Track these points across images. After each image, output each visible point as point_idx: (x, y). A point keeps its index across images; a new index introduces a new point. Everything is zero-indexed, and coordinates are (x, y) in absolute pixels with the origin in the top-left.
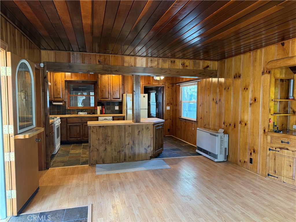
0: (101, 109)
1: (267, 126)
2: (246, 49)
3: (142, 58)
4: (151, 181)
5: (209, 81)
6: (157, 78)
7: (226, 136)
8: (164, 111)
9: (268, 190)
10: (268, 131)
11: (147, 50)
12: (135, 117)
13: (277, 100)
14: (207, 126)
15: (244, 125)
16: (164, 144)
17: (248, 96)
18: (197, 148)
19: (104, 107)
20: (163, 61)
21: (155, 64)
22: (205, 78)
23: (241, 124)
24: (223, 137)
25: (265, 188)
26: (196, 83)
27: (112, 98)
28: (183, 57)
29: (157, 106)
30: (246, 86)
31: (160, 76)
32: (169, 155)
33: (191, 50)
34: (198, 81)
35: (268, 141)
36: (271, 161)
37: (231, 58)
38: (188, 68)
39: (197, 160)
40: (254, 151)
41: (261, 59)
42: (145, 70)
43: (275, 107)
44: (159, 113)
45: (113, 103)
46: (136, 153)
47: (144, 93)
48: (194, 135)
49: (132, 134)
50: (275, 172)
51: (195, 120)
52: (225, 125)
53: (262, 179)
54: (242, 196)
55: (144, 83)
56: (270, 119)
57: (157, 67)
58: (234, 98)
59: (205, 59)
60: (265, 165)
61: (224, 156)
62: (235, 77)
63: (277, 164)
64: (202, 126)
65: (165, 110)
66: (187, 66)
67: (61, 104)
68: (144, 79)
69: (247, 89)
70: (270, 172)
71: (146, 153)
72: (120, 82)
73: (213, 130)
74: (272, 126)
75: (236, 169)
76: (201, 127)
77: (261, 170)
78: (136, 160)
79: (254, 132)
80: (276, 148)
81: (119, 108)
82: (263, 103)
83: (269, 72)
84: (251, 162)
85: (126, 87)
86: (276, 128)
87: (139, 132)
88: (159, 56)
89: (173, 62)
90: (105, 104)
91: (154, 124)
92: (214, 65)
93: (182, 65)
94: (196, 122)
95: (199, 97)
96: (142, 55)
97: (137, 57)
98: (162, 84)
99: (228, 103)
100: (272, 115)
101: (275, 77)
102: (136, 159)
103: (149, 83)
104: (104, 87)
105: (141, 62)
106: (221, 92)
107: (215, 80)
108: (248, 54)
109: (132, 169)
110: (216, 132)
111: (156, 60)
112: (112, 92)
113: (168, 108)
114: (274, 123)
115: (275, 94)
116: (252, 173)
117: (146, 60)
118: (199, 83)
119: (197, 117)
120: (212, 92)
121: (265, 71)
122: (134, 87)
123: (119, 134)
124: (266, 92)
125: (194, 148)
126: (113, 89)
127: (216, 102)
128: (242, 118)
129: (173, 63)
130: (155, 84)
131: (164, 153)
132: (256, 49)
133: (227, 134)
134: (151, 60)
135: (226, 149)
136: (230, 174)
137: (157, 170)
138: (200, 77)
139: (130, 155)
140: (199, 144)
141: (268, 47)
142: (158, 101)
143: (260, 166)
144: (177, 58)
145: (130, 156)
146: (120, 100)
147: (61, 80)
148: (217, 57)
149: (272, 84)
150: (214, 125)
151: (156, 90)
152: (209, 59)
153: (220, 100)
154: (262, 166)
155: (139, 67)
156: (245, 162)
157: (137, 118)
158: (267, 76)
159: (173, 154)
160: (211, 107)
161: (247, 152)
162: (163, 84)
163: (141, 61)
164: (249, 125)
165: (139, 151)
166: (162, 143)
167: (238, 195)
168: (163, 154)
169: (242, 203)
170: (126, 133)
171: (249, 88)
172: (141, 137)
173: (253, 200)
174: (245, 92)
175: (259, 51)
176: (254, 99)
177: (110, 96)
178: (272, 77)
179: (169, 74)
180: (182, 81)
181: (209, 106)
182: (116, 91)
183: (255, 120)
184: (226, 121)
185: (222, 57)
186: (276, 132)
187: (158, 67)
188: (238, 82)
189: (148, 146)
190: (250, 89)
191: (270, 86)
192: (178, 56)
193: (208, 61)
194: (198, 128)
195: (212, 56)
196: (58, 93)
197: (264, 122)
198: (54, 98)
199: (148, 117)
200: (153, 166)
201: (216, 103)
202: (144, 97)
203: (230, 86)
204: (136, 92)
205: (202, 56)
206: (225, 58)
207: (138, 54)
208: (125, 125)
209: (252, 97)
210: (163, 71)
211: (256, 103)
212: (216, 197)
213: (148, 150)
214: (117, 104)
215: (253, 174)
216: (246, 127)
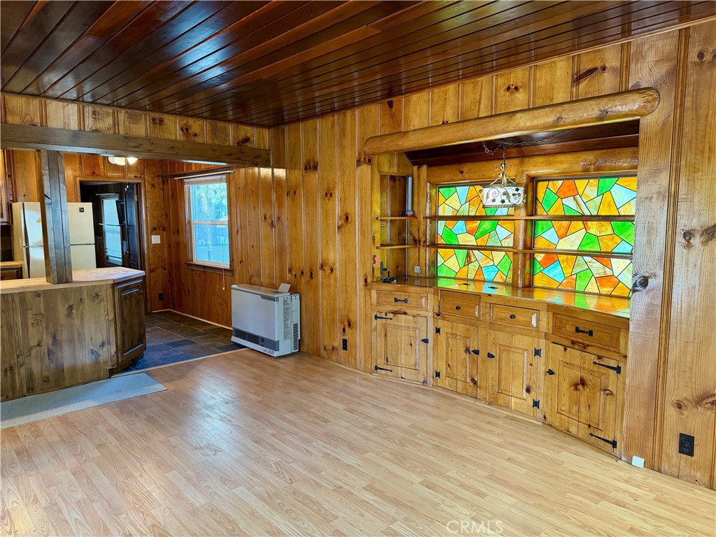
1: (369, 271)
2: (325, 108)
3: (65, 104)
4: (113, 431)
5: (253, 173)
6: (120, 161)
7: (296, 298)
8: (146, 247)
9: (375, 398)
10: (372, 282)
11: (79, 85)
12: (54, 268)
13: (385, 218)
14: (255, 279)
15: (330, 271)
16: (148, 332)
17: (334, 210)
18: (234, 333)
20: (130, 117)
21: (106, 123)
22: (244, 167)
23: (324, 270)
24: (289, 301)
25: (370, 396)
26: (224, 177)
28: (184, 112)
29: (125, 235)
30: (329, 188)
31: (125, 157)
32: (162, 359)
33: (201, 96)
34: (228, 171)
35: (372, 301)
36: (379, 339)
37: (296, 125)
38: (199, 139)
39: (235, 360)
40: (350, 325)
41: (353, 132)
42: (76, 138)
43: (382, 232)
44: (132, 252)
46: (65, 365)
47: (83, 201)
48: (227, 302)
49: (48, 316)
50: (387, 360)
51: (228, 267)
52: (291, 274)
53: (365, 379)
54: (326, 421)
55: (78, 173)
56: (375, 256)
57: (112, 131)
58: (307, 214)
59: (238, 122)
60: (369, 348)
61: (293, 343)
62: (306, 169)
63: (389, 345)
64: (245, 280)
65: (148, 245)
66: (195, 135)
68: (78, 162)
69: (331, 195)
70: (378, 361)
71: (97, 362)
73: (267, 287)
74: (379, 270)
75: (318, 365)
76: (241, 282)
77: (363, 361)
78: (67, 385)
79: (348, 283)
80: (386, 314)
81: (2, 244)
82: (362, 224)
83: (370, 161)
84: (345, 348)
85: (19, 182)
86: (386, 273)
87: (71, 307)
88: (115, 103)
89: (157, 121)
91: (115, 284)
92: (261, 137)
93: (182, 130)
94: (231, 271)
95: (233, 210)
96: (64, 96)
97: (48, 101)
98: (133, 176)
99: (295, 225)
100: (377, 248)
101: (380, 172)
102: (67, 383)
103: (94, 173)
105: (64, 116)
106: (279, 199)
107: (265, 172)
108: (329, 120)
109: (55, 410)
110: (275, 290)
111: (108, 114)
113: (156, 239)
114: (382, 263)
115: (381, 207)
116: (349, 369)
117: (79, 110)
118: (231, 178)
119: (232, 260)
120: (260, 199)
121: (363, 159)
122: (46, 184)
124: (365, 203)
125: (227, 334)
127: (272, 222)
128: (325, 256)
129: (158, 125)
130: (115, 177)
131: (148, 356)
132: (342, 109)
133: (297, 293)
134: (94, 113)
135: (296, 326)
136: (305, 379)
137: (130, 401)
138: (232, 163)
139: (46, 374)
140: (237, 324)
141: (366, 107)
142: (125, 222)
143: (360, 354)
144: (167, 113)
145: (48, 378)
148: (266, 118)
149: (375, 185)
150: (271, 276)
151: (117, 193)
152: (249, 122)
153: (279, 219)
154: (365, 351)
155: (59, 129)
156: (333, 348)
157: (59, 269)
158: (366, 168)
159: (175, 354)
160: (262, 234)
161: (336, 327)
162: (136, 177)
163: (64, 113)
164: (338, 272)
165: (75, 358)
166: (143, 332)
167: (318, 421)
168: (145, 358)
169: (326, 434)
170: (30, 316)
171: (334, 193)
172: (77, 322)
173: (347, 424)
174: (327, 201)
175: (349, 113)
176: (345, 217)
178: (376, 170)
179: (150, 151)
180: (188, 171)
181: (257, 233)
183: (349, 261)
184: (294, 265)
185: (278, 121)
186: (385, 281)
187: (114, 133)
188: (314, 178)
189: (100, 342)
190: (337, 194)
191: (372, 190)
192: (169, 108)
193: (246, 127)
194: (234, 286)
195: (254, 117)
197: (364, 264)
199: (98, 267)
200: (118, 391)
201: (272, 225)
202: (82, 210)
203: (297, 187)
204: (54, 200)
205: (231, 113)
206: (284, 123)
207: (50, 93)
208: (24, 292)
209: (341, 211)
210: (131, 144)
211: (349, 225)
212: (273, 435)
213: (101, 352)
215: (350, 371)
216: (332, 276)
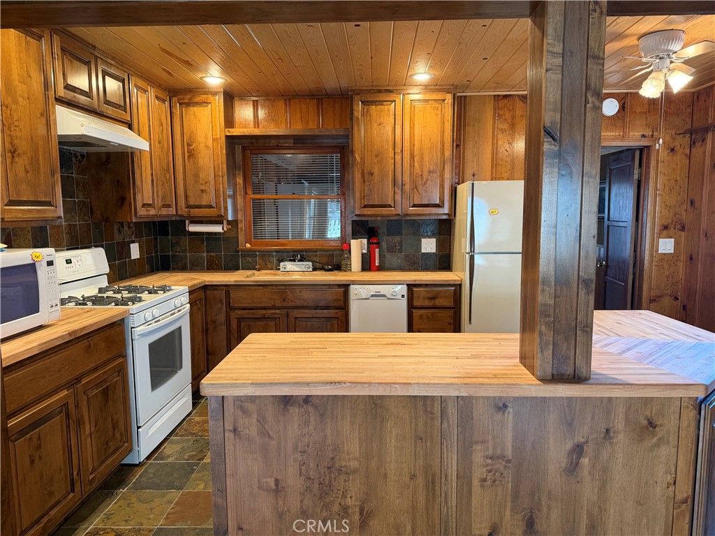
0: (365, 251)
8: (646, 258)
19: (378, 243)
27: (406, 203)
44: (611, 264)
45: (416, 227)
49: (520, 466)
65: (651, 255)
67: (218, 229)
72: (443, 133)
81: (439, 245)
85: (469, 155)
87: (578, 450)
90: (383, 230)
98: (638, 134)
104: (377, 156)
112: (407, 179)
113: (667, 246)
123: (421, 462)
126: (412, 166)
146: (440, 211)
147: (210, 134)
162: (643, 136)
170: (478, 458)
172: (589, 490)
177: (398, 197)
182: (425, 174)
196: (202, 188)
198: (188, 207)
208: (470, 398)
214: (430, 229)
